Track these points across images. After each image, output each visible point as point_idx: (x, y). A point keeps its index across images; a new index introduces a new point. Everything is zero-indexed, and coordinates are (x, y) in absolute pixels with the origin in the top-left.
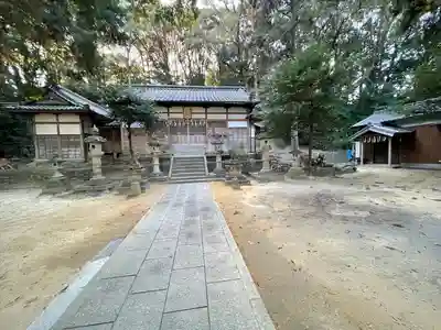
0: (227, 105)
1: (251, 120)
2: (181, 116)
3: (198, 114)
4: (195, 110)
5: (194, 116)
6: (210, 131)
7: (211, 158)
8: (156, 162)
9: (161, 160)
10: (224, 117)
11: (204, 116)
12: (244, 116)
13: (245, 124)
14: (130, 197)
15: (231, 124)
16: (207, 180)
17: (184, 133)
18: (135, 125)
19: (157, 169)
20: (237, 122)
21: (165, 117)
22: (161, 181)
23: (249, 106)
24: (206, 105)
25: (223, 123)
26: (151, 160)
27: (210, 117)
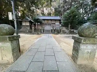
2: (46, 22)
3: (50, 22)
5: (49, 22)
6: (52, 25)
7: (52, 30)
9: (43, 30)
10: (55, 22)
11: (51, 22)
12: (59, 22)
13: (59, 24)
15: (56, 24)
17: (47, 25)
18: (39, 24)
19: (42, 31)
20: (57, 23)
21: (43, 22)
22: (43, 33)
23: (60, 20)
25: (55, 24)
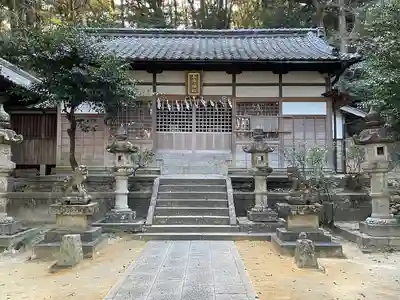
0: (280, 68)
1: (335, 99)
2: (180, 91)
3: (217, 87)
4: (211, 77)
5: (208, 91)
6: (240, 124)
7: (242, 183)
8: (122, 187)
9: (135, 183)
10: (272, 93)
11: (228, 91)
12: (320, 91)
13: (321, 109)
14: (56, 268)
15: (288, 109)
16: (233, 234)
17: (184, 127)
18: (84, 109)
19: (122, 205)
20: (305, 104)
21: (146, 91)
22: (132, 231)
23: (331, 69)
24: (235, 67)
25: (272, 107)
26: (111, 183)
27: (243, 93)
